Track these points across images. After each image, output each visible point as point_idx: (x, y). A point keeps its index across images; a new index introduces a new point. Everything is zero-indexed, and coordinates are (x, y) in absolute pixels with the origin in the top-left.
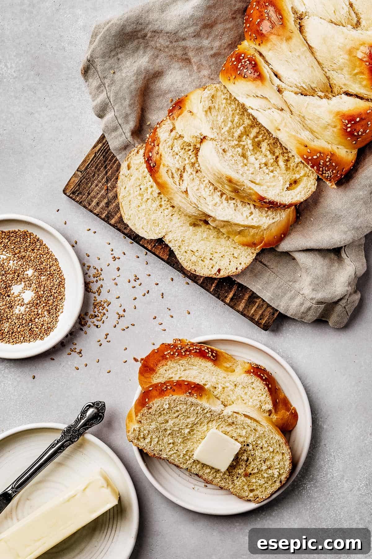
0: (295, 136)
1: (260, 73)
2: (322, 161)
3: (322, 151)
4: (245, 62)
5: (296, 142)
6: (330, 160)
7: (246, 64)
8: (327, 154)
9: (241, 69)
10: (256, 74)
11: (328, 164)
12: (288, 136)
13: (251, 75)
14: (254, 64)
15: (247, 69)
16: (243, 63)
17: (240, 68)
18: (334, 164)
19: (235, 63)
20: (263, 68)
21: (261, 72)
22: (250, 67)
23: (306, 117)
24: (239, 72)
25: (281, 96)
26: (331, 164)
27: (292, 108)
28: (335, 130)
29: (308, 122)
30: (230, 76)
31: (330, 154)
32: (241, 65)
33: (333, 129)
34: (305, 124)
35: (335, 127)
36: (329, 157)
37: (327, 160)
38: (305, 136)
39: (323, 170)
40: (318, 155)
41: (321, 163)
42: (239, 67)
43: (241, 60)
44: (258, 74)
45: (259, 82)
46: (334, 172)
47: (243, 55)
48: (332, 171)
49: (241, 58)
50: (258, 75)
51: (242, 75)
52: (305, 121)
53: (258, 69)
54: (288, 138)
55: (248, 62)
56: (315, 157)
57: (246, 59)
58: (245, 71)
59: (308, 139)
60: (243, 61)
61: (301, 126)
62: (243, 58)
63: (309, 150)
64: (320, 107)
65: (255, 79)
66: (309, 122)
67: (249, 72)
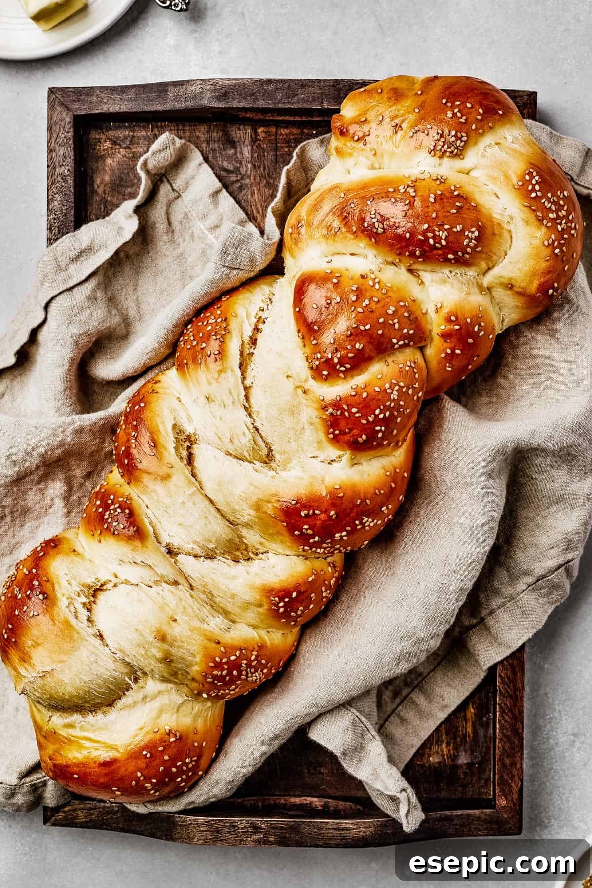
0: (199, 629)
1: (138, 528)
2: (245, 662)
3: (243, 645)
4: (115, 510)
5: (201, 638)
6: (257, 656)
7: (116, 513)
8: (251, 649)
9: (109, 521)
10: (132, 529)
11: (254, 663)
12: (190, 629)
13: (124, 531)
14: (129, 514)
15: (117, 521)
16: (112, 511)
17: (108, 519)
18: (263, 661)
19: (100, 510)
20: (144, 518)
21: (140, 526)
22: (122, 518)
23: (215, 593)
24: (105, 526)
25: (173, 561)
26: (259, 662)
27: (192, 581)
28: (261, 610)
29: (218, 600)
30: (93, 529)
31: (256, 648)
32: (109, 515)
33: (258, 609)
34: (215, 603)
35: (260, 606)
36: (255, 653)
37: (253, 657)
38: (215, 624)
39: (247, 673)
40: (238, 653)
41: (244, 665)
42: (106, 517)
43: (109, 505)
44: (135, 529)
45: (137, 543)
46: (265, 671)
47: (112, 497)
48: (262, 671)
49: (110, 502)
50: (135, 532)
51: (110, 530)
52: (214, 599)
53: (135, 521)
54: (189, 633)
55: (119, 510)
56: (233, 658)
57: (117, 505)
58: (115, 524)
59: (220, 630)
60: (112, 507)
61: (208, 607)
62: (113, 503)
63: (222, 649)
64: (234, 578)
65: (130, 538)
66: (220, 599)
67: (121, 525)
